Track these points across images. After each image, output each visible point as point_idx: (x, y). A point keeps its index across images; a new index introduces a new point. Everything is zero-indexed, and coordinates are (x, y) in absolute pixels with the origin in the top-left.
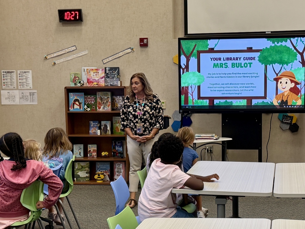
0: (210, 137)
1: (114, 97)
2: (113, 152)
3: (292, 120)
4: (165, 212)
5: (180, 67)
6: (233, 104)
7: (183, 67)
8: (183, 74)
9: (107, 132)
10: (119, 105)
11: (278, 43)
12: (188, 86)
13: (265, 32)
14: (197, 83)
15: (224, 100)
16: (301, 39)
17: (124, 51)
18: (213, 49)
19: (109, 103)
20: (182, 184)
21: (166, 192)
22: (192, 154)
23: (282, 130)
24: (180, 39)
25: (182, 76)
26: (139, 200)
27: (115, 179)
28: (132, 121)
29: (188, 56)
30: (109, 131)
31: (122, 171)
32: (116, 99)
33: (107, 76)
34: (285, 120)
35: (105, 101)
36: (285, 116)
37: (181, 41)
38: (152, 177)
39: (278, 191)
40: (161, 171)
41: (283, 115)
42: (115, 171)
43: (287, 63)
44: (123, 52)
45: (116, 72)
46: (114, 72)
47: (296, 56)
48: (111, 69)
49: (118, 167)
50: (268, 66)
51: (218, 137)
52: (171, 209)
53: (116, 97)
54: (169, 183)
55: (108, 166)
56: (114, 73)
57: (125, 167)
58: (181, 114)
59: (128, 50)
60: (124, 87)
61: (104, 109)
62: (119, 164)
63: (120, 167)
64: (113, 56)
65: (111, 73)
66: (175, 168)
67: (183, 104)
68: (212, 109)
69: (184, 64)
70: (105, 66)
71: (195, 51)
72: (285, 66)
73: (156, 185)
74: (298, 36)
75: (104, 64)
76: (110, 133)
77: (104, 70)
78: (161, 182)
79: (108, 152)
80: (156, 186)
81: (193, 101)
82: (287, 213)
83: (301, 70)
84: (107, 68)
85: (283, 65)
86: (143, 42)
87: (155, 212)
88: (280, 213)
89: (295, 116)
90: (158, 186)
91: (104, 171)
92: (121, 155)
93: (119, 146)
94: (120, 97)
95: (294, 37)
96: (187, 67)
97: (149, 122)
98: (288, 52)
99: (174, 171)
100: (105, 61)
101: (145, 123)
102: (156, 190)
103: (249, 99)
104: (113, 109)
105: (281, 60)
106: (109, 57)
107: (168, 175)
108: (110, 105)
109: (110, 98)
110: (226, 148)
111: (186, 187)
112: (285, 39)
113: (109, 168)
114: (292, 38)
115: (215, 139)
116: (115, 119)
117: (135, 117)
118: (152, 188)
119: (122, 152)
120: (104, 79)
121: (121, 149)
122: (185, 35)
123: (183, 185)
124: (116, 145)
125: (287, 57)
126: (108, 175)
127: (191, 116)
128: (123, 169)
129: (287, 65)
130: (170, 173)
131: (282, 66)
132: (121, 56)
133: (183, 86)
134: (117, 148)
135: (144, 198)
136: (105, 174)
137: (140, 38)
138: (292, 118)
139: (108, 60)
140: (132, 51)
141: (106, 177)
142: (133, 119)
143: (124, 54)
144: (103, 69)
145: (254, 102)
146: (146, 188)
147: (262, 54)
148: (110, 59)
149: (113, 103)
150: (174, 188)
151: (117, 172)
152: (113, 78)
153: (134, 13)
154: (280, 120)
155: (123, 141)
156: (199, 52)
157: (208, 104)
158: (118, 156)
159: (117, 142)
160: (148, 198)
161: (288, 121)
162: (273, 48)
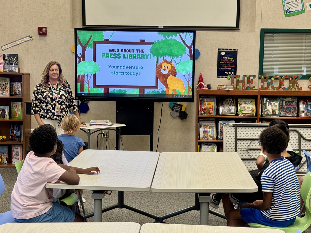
0: (104, 124)
1: (13, 83)
2: (11, 136)
3: (181, 108)
4: (39, 208)
5: (76, 56)
6: (127, 93)
7: (80, 56)
8: (79, 63)
9: (5, 116)
10: (17, 91)
11: (168, 37)
12: (84, 74)
13: (158, 27)
14: (93, 72)
15: (119, 89)
16: (189, 34)
17: (23, 38)
18: (108, 40)
19: (8, 89)
20: (57, 178)
21: (40, 187)
22: (78, 143)
23: (172, 117)
24: (76, 30)
25: (78, 64)
26: (12, 195)
27: (13, 162)
28: (50, 104)
29: (84, 46)
30: (7, 115)
31: (20, 154)
32: (15, 85)
33: (6, 63)
34: (175, 108)
35: (4, 87)
36: (175, 104)
37: (78, 31)
38: (26, 171)
39: (156, 186)
40: (34, 165)
41: (174, 104)
42: (13, 154)
43: (176, 56)
44: (22, 40)
45: (14, 59)
46: (12, 58)
47: (185, 49)
48: (10, 56)
49: (16, 150)
50: (159, 58)
51: (112, 123)
52: (45, 204)
53: (15, 83)
54: (43, 178)
55: (6, 150)
56: (13, 60)
57: (23, 151)
58: (77, 101)
59: (27, 38)
60: (22, 73)
61: (2, 94)
62: (17, 148)
63: (18, 151)
64: (11, 43)
65: (9, 59)
66: (49, 162)
67: (79, 91)
68: (106, 97)
69: (80, 53)
70: (4, 52)
71: (91, 42)
72: (175, 58)
73: (29, 179)
74: (187, 32)
75: (3, 50)
76: (8, 117)
77: (3, 56)
78: (34, 177)
79: (6, 136)
80: (29, 181)
81: (89, 89)
82: (174, 197)
83: (189, 63)
84: (6, 55)
85: (173, 57)
86: (42, 31)
87: (27, 208)
88: (167, 197)
89: (185, 104)
90: (31, 180)
91: (2, 154)
92: (19, 139)
93: (17, 130)
94: (18, 83)
95: (183, 32)
96: (83, 56)
97: (65, 104)
98: (178, 45)
99: (48, 165)
100: (4, 48)
101: (62, 105)
102: (29, 185)
103: (142, 88)
104: (11, 95)
105: (171, 53)
106: (8, 44)
107: (42, 169)
108: (9, 91)
109: (8, 84)
110: (120, 134)
111: (61, 182)
112: (176, 33)
113: (7, 152)
114: (181, 33)
115: (109, 125)
116: (14, 104)
117: (52, 99)
118: (24, 182)
119: (20, 136)
120: (2, 65)
121: (19, 133)
122: (83, 26)
123: (59, 180)
124: (14, 129)
125: (176, 50)
126: (6, 158)
127: (88, 102)
128: (21, 152)
129: (177, 58)
130: (43, 167)
131: (172, 59)
132: (19, 43)
133: (79, 75)
134: (15, 132)
135: (16, 192)
136: (2, 157)
137: (39, 27)
138: (181, 106)
139: (6, 47)
140: (30, 39)
141: (3, 160)
142: (50, 102)
143: (23, 42)
144: (1, 56)
145: (147, 91)
146: (19, 182)
147: (154, 46)
148: (9, 46)
149: (12, 89)
150: (48, 182)
151: (15, 156)
152: (11, 65)
153: (33, 3)
154: (170, 108)
155: (20, 125)
156: (95, 43)
157: (103, 92)
158: (16, 140)
159: (15, 127)
160: (19, 193)
161: (178, 109)
162: (164, 42)
